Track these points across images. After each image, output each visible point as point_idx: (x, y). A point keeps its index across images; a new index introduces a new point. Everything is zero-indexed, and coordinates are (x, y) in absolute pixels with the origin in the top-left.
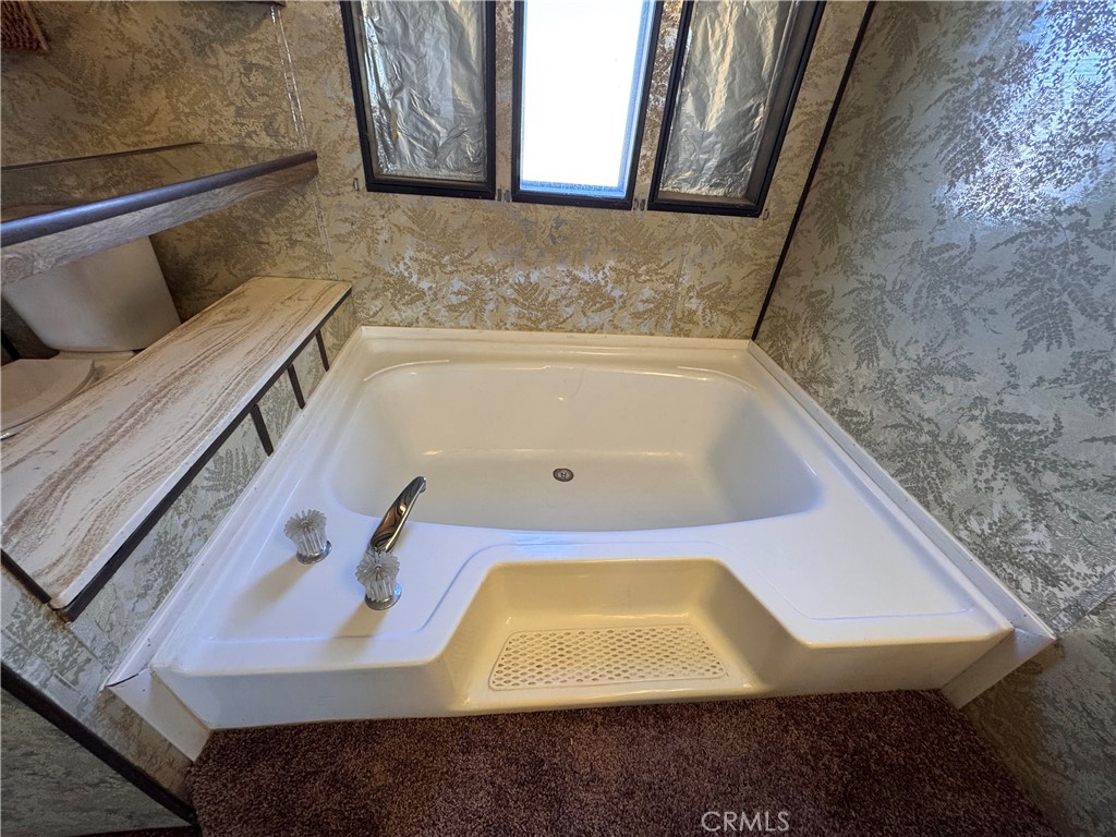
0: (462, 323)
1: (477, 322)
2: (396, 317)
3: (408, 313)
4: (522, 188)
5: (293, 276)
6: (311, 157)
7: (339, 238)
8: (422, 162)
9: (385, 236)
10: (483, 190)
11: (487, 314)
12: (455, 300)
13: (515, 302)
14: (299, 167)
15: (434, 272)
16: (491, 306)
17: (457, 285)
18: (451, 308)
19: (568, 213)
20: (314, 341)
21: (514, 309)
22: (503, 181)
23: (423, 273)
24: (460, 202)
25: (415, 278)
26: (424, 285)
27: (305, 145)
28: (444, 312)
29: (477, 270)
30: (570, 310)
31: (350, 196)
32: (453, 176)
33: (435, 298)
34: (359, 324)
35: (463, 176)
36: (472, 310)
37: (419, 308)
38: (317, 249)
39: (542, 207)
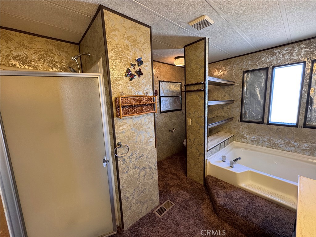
0: (254, 144)
1: (258, 144)
2: (241, 141)
3: (243, 140)
4: (269, 123)
5: (225, 132)
6: (233, 118)
7: (234, 128)
9: (241, 128)
10: (262, 123)
11: (260, 143)
12: (253, 140)
13: (267, 142)
14: (231, 119)
15: (249, 134)
16: (261, 142)
17: (254, 137)
18: (252, 141)
19: (280, 127)
20: (227, 140)
22: (266, 121)
23: (247, 134)
24: (256, 124)
25: (245, 135)
26: (247, 136)
27: (232, 116)
28: (250, 141)
29: (258, 135)
30: (282, 146)
31: (237, 123)
32: (256, 120)
33: (249, 139)
34: (234, 141)
35: (258, 120)
36: (257, 142)
37: (246, 140)
38: (230, 129)
39: (274, 126)
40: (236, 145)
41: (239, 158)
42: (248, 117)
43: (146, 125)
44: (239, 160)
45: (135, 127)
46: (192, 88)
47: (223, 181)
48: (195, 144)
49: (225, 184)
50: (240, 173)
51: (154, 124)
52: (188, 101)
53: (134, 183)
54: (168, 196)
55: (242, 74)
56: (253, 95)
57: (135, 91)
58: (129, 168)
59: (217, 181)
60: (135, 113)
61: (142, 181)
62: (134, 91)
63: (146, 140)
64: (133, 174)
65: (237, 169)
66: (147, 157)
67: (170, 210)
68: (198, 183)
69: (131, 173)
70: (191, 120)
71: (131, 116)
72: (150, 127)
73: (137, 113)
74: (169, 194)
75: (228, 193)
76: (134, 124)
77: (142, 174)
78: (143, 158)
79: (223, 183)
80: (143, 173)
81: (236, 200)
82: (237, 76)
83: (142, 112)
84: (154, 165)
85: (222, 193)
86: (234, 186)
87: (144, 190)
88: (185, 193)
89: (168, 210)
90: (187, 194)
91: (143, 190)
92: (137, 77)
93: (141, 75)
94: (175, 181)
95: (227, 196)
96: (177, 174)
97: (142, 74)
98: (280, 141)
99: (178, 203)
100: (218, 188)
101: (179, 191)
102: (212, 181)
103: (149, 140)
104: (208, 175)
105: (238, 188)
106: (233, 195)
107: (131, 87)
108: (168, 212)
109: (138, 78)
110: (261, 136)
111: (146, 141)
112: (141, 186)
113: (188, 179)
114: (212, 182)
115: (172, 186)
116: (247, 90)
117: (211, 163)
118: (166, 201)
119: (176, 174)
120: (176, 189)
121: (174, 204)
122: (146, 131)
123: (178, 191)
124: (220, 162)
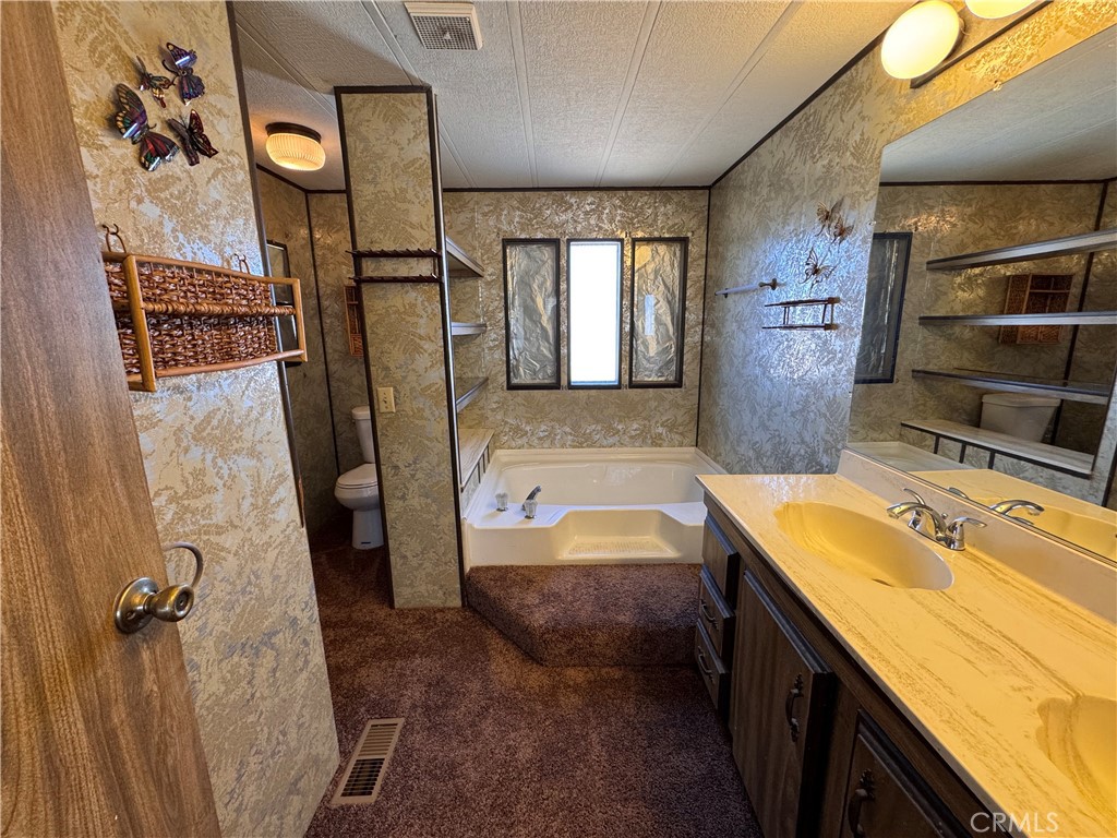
0: (545, 446)
1: (552, 444)
2: (514, 444)
3: (520, 442)
4: (572, 384)
5: (470, 427)
6: (487, 380)
7: (493, 410)
8: (528, 377)
9: (512, 407)
10: (556, 386)
12: (542, 435)
13: (571, 434)
14: (483, 384)
15: (533, 422)
16: (559, 437)
17: (543, 427)
18: (540, 439)
19: (593, 392)
20: (487, 449)
21: (570, 437)
22: (564, 382)
23: (528, 423)
24: (545, 392)
25: (524, 426)
26: (528, 428)
27: (485, 376)
28: (536, 441)
29: (552, 420)
30: (598, 437)
31: (500, 393)
32: (542, 382)
33: (532, 435)
34: (496, 448)
35: (546, 381)
36: (550, 439)
37: (525, 439)
38: (482, 415)
39: (581, 391)
40: (505, 459)
41: (538, 490)
42: (523, 377)
43: (253, 425)
44: (539, 495)
45: (203, 439)
46: (389, 268)
47: (518, 567)
48: (417, 477)
49: (527, 573)
50: (557, 525)
51: (282, 416)
52: (377, 317)
53: (233, 732)
54: (363, 709)
55: (500, 247)
56: (530, 312)
57: (181, 236)
58: (198, 668)
59: (503, 574)
60: (198, 358)
61: (268, 703)
62: (176, 238)
63: (260, 499)
64: (223, 688)
65: (545, 518)
66: (277, 578)
67: (396, 750)
68: (441, 610)
69: (214, 689)
70: (396, 390)
71: (175, 381)
72: (269, 433)
73: (207, 363)
74: (363, 700)
75: (546, 591)
76: (197, 421)
77: (263, 670)
78: (261, 589)
79: (520, 571)
80: (268, 659)
81: (570, 598)
82: (487, 252)
83: (233, 357)
84: (303, 606)
85: (532, 598)
86: (546, 567)
87: (281, 737)
88: (418, 661)
89: (388, 757)
90: (427, 662)
91: (275, 742)
92: (180, 158)
93: (204, 153)
94: (360, 644)
95: (547, 598)
96: (354, 616)
97: (209, 151)
98: (594, 427)
99: (414, 707)
100: (515, 590)
101: (393, 667)
102: (491, 580)
103: (272, 493)
104: (472, 569)
105: (558, 567)
106: (557, 590)
107: (158, 211)
108: (393, 760)
109: (188, 166)
110: (558, 421)
111: (260, 503)
112: (265, 728)
113: (402, 613)
114: (492, 583)
115: (359, 664)
116: (514, 295)
117: (475, 526)
118: (361, 731)
119: (350, 618)
120: (379, 667)
121: (401, 722)
122: (253, 453)
123: (390, 670)
124: (492, 516)
